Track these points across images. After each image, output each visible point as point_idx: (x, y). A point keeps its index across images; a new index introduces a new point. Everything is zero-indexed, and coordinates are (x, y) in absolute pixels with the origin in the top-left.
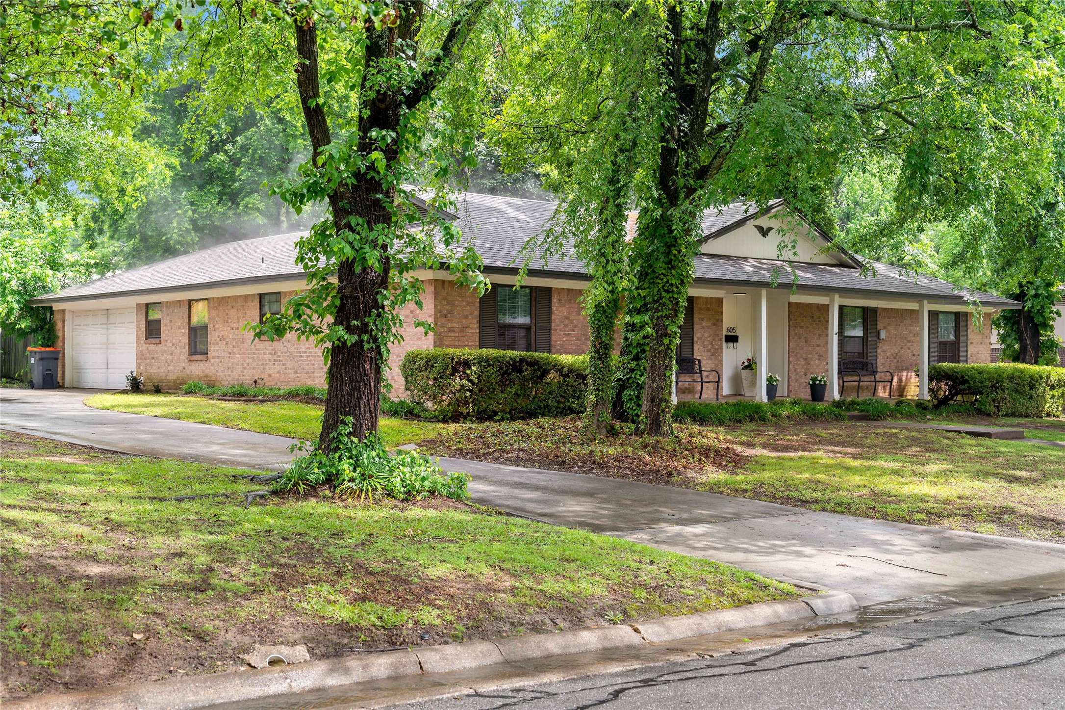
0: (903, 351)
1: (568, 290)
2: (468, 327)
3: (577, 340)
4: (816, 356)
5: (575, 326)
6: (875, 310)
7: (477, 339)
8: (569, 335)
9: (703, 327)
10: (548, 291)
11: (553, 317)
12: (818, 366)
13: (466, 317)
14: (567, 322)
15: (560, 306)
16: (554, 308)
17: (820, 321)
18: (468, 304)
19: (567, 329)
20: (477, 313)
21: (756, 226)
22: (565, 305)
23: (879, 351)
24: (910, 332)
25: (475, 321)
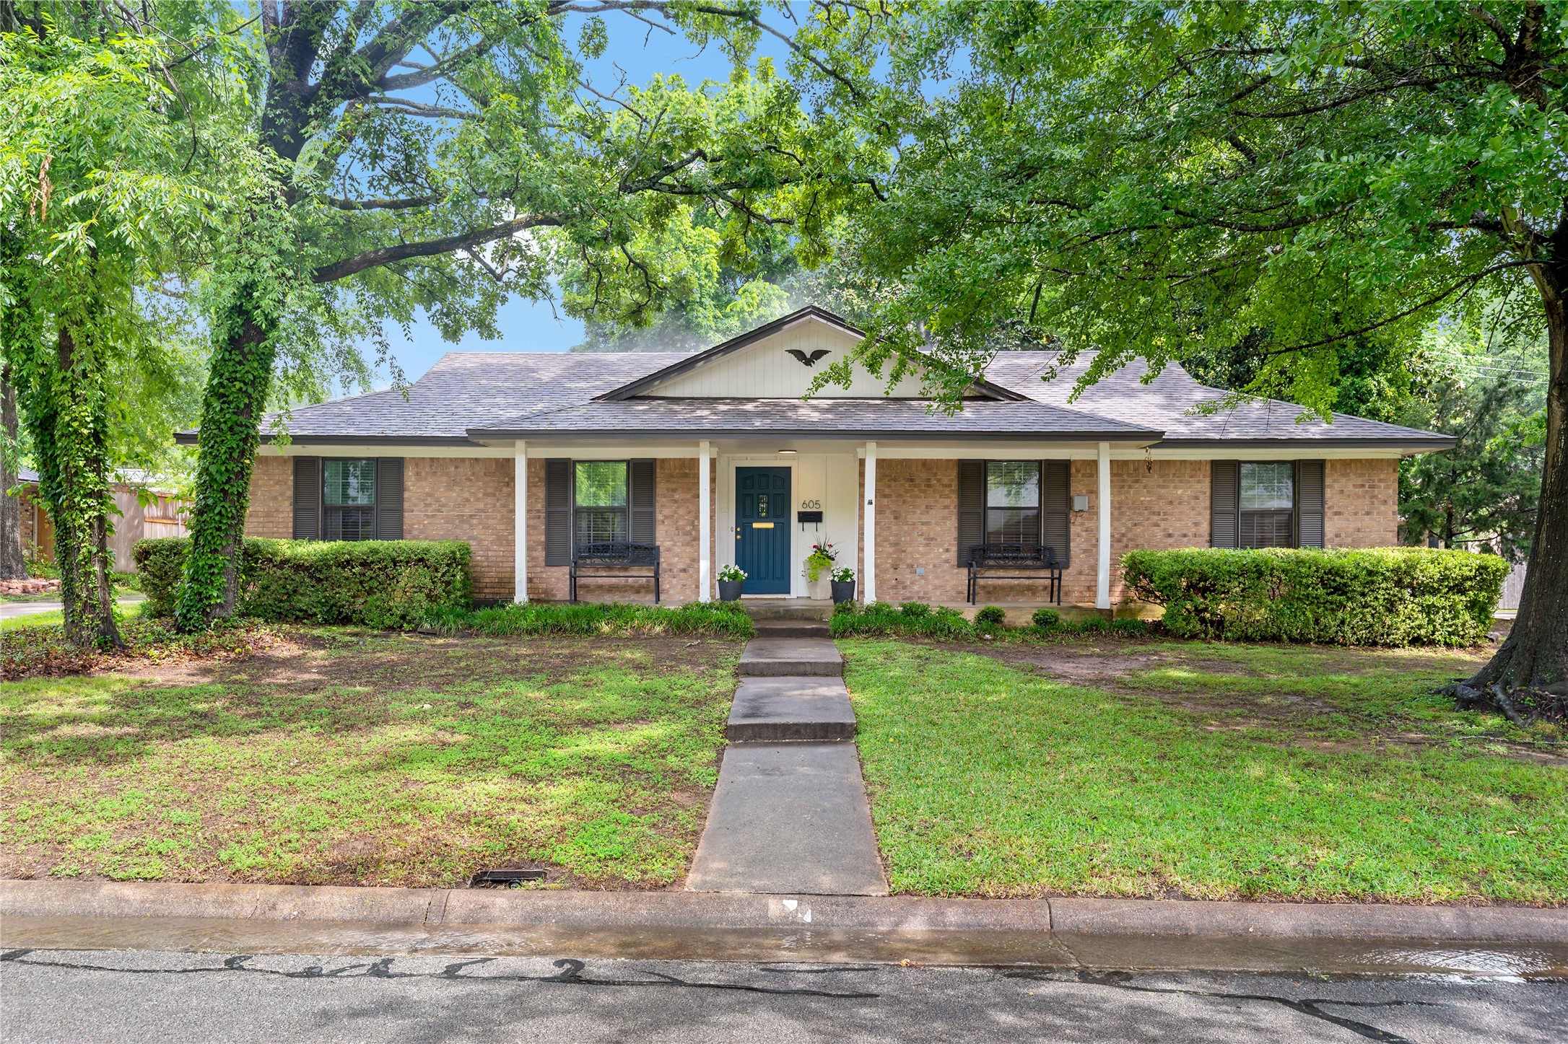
0: (1139, 530)
1: (432, 459)
2: (277, 511)
3: (447, 522)
4: (921, 539)
5: (444, 506)
6: (1065, 465)
7: (291, 525)
8: (433, 516)
9: (676, 501)
10: (399, 463)
11: (406, 495)
12: (923, 555)
13: (275, 498)
14: (429, 500)
15: (418, 480)
16: (408, 484)
17: (929, 486)
18: (277, 483)
19: (430, 509)
20: (290, 493)
21: (790, 351)
22: (426, 479)
23: (1073, 529)
24: (1160, 498)
25: (287, 503)
